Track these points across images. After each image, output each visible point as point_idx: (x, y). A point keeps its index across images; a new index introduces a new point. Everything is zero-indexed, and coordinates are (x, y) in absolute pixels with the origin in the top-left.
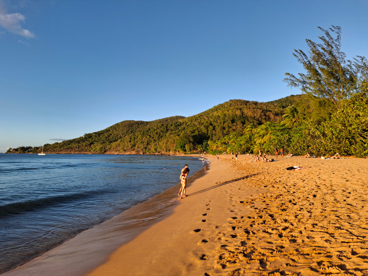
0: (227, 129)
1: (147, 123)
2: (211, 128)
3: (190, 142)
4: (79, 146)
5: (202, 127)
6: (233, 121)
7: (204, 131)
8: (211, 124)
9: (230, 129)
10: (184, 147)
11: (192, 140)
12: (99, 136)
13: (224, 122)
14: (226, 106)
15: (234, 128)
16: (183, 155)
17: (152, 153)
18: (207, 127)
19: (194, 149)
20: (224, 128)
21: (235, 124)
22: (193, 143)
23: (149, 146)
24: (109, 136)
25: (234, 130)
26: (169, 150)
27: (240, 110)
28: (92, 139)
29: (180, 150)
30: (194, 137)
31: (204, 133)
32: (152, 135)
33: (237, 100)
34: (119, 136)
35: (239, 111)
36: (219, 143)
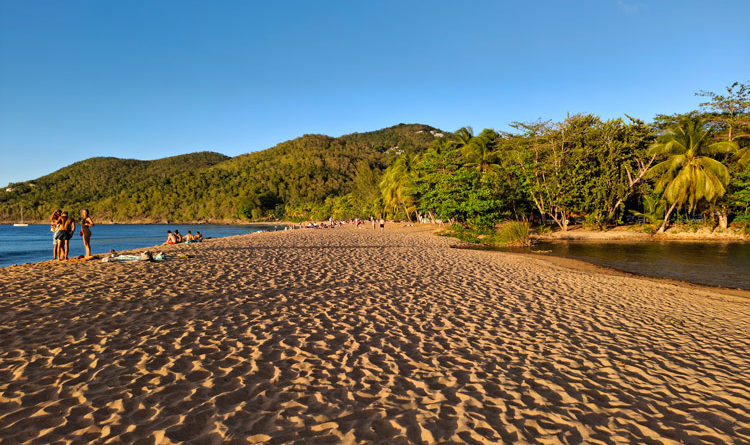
0: (304, 188)
1: (146, 164)
2: (282, 185)
3: (257, 206)
4: (11, 210)
5: (270, 184)
6: (311, 176)
7: (273, 189)
8: (282, 180)
9: (309, 189)
10: (250, 212)
11: (259, 203)
12: (48, 188)
13: (300, 177)
14: (298, 145)
15: (313, 186)
16: (247, 223)
17: (185, 222)
18: (277, 185)
19: (263, 215)
20: (300, 187)
21: (314, 181)
22: (261, 208)
23: (179, 211)
24: (71, 190)
25: (313, 190)
26: (222, 217)
27: (321, 157)
28: (34, 194)
29: (242, 216)
30: (261, 198)
31: (273, 194)
32: (181, 192)
33: (315, 136)
34: (92, 189)
35: (319, 159)
36: (300, 210)
